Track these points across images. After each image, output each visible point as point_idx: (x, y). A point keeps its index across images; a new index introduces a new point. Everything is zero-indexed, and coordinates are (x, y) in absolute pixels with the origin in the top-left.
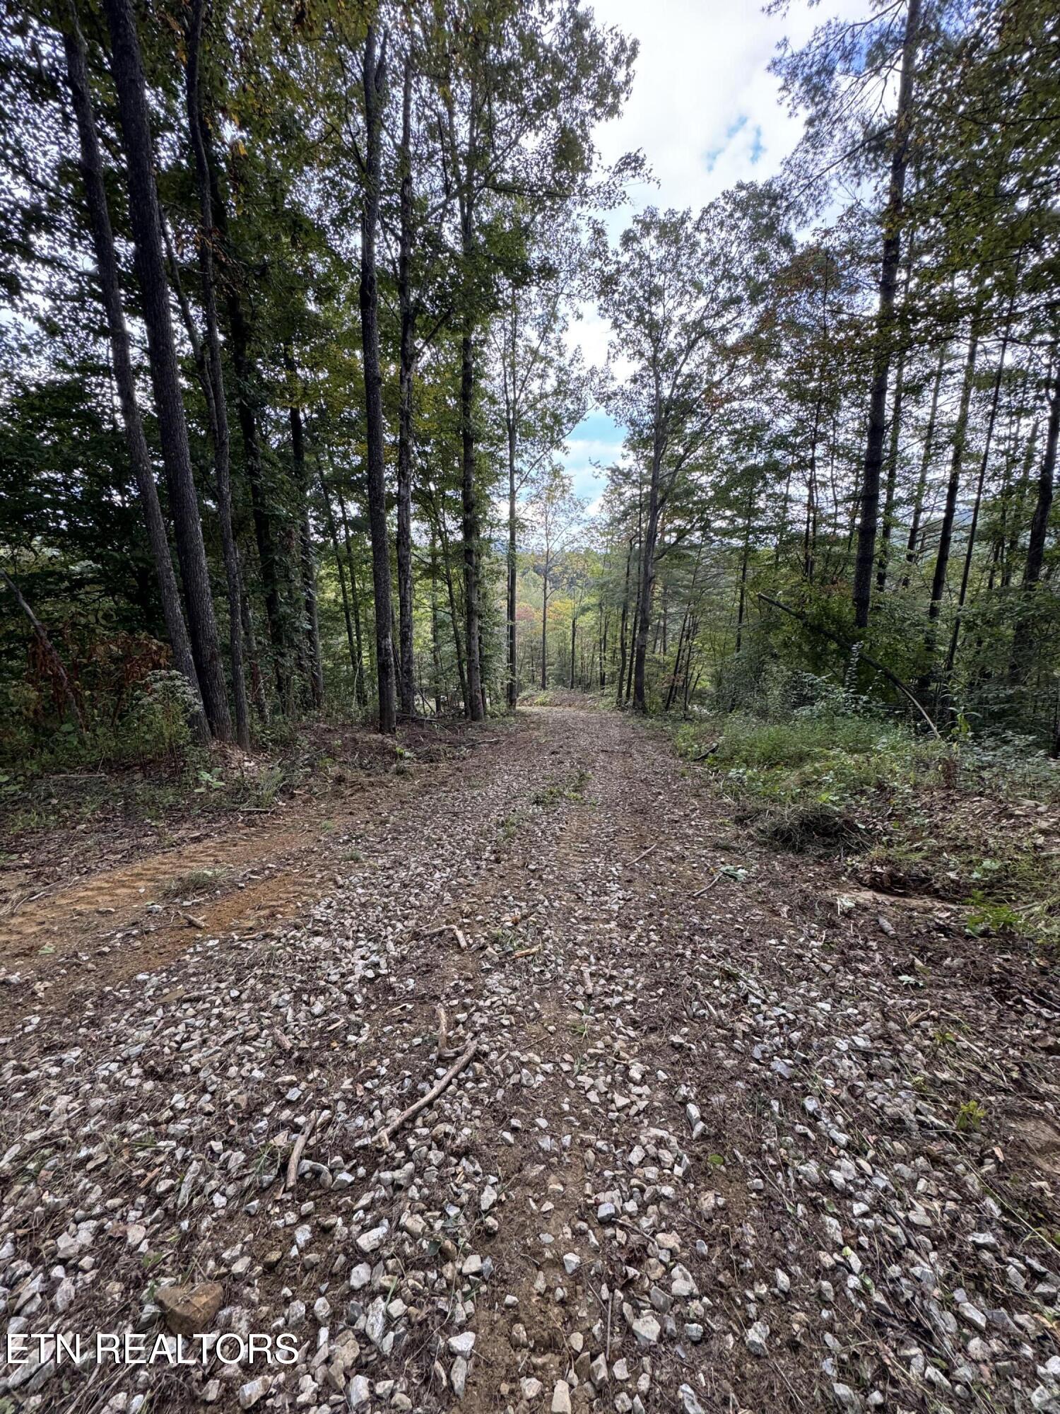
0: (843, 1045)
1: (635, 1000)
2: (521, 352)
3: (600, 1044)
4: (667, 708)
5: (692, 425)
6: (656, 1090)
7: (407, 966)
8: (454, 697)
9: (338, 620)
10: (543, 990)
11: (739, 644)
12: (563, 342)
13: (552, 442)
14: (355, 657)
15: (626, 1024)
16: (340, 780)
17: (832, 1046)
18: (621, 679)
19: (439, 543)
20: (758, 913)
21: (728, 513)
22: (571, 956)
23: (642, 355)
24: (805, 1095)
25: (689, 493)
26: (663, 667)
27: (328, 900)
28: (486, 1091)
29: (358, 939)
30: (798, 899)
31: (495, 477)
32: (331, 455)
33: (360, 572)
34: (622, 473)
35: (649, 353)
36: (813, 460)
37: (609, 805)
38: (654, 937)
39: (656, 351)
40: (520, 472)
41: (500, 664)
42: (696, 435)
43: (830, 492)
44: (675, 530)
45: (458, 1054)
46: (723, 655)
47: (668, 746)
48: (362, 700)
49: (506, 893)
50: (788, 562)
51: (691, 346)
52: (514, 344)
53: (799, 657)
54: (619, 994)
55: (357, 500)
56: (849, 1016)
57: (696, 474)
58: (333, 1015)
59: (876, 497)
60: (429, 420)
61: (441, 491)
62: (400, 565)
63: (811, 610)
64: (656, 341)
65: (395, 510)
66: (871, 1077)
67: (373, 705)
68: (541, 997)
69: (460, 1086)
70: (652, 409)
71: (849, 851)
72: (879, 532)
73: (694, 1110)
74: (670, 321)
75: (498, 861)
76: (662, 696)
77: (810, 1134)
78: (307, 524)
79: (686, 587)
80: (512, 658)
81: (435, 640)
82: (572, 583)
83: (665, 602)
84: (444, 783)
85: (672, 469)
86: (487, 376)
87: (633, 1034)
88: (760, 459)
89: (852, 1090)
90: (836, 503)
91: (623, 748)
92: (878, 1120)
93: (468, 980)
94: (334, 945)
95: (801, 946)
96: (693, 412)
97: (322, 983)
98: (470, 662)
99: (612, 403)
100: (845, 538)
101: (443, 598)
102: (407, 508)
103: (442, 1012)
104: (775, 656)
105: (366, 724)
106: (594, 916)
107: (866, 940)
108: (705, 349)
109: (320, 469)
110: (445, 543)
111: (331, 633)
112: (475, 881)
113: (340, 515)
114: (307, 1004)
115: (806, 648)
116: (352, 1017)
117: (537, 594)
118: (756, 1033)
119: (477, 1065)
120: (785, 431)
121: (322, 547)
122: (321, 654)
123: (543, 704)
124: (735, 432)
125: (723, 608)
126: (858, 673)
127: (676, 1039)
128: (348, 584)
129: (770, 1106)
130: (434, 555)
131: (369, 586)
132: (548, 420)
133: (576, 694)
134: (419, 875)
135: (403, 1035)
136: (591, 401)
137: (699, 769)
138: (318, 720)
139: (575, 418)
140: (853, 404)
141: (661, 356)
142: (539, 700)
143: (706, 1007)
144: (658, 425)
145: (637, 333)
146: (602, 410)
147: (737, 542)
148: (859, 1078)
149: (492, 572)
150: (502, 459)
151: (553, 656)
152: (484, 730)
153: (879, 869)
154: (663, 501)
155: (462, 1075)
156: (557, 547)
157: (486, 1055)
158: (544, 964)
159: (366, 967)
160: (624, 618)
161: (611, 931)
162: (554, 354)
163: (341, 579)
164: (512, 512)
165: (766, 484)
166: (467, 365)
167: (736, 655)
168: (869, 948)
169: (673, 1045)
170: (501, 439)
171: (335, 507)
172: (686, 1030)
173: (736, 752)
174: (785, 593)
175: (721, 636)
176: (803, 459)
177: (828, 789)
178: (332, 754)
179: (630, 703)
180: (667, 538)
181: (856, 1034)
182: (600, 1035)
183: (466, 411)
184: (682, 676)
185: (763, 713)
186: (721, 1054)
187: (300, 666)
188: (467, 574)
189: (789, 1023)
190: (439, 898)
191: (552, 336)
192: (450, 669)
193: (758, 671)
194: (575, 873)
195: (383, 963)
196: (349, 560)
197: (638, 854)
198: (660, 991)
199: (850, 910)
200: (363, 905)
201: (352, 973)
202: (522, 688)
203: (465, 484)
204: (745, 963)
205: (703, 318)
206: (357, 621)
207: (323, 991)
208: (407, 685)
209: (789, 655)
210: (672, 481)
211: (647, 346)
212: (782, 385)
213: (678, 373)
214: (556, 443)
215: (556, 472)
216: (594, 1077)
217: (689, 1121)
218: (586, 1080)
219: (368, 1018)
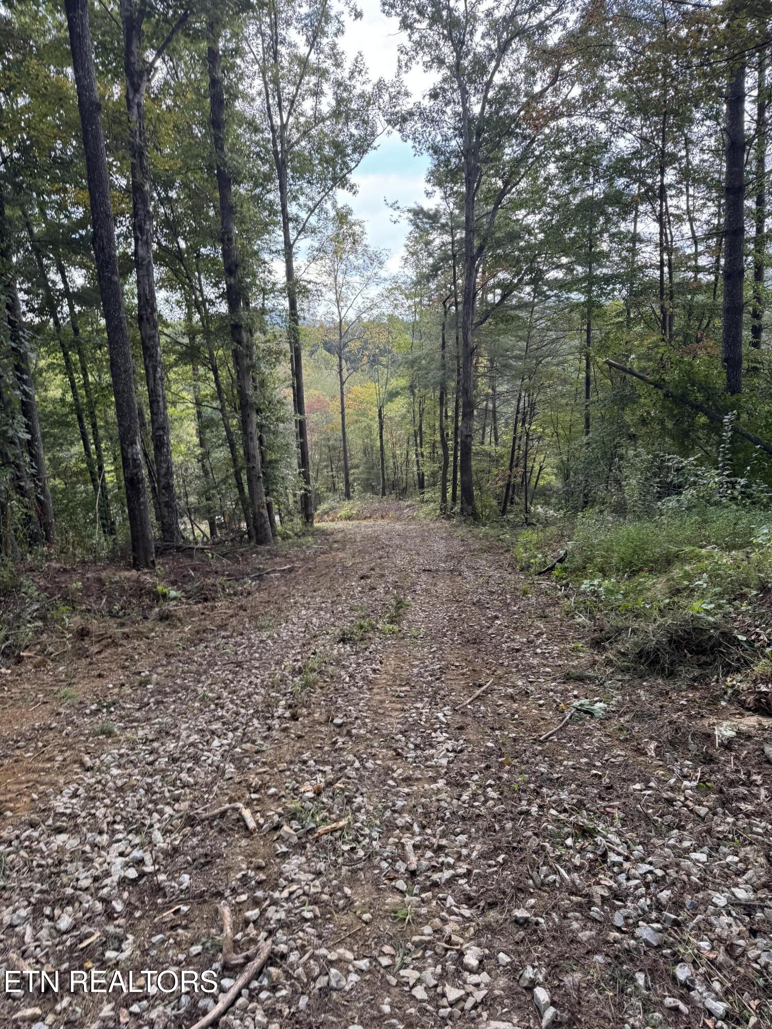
0: (721, 900)
1: (469, 872)
2: (285, 64)
3: (427, 929)
4: (504, 512)
5: (511, 151)
6: (495, 978)
7: (180, 859)
8: (232, 517)
9: (68, 425)
10: (354, 872)
11: (588, 426)
12: (340, 48)
13: (334, 179)
14: (95, 473)
15: (459, 903)
16: (83, 634)
17: (708, 902)
18: (444, 480)
19: (197, 317)
20: (620, 753)
21: (564, 260)
22: (389, 827)
23: (441, 62)
24: (677, 962)
25: (514, 237)
26: (496, 460)
27: (73, 787)
28: (285, 999)
29: (114, 832)
30: (667, 732)
31: (265, 228)
32: (43, 206)
33: (94, 360)
34: (427, 215)
35: (450, 59)
36: (663, 188)
37: (435, 636)
38: (492, 793)
39: (459, 58)
40: (296, 219)
41: (289, 471)
42: (518, 162)
43: (686, 228)
44: (499, 285)
45: (248, 959)
46: (569, 440)
47: (506, 559)
48: (109, 529)
49: (305, 757)
50: (641, 317)
51: (503, 48)
52: (276, 53)
53: (661, 436)
54: (450, 866)
55: (82, 266)
56: (728, 866)
57: (520, 214)
58: (85, 929)
59: (742, 230)
60: (171, 157)
61: (193, 249)
62: (146, 349)
63: (673, 376)
64: (459, 45)
65: (133, 278)
66: (754, 933)
67: (123, 535)
68: (353, 880)
69: (252, 997)
70: (460, 132)
71: (729, 670)
72: (749, 274)
73: (542, 995)
74: (475, 19)
75: (294, 717)
76: (497, 497)
77: (682, 1007)
78: (15, 299)
79: (518, 358)
80: (304, 462)
81: (202, 444)
82: (374, 361)
83: (492, 378)
84: (223, 627)
85: (490, 208)
86: (245, 96)
87: (467, 913)
88: (599, 190)
89: (730, 949)
90: (696, 240)
91: (450, 565)
92: (761, 982)
93: (259, 868)
94: (82, 843)
95: (672, 789)
96: (511, 134)
97: (69, 891)
98: (250, 470)
99: (408, 126)
100: (708, 284)
101: (208, 389)
102: (149, 274)
103: (226, 911)
104: (632, 437)
105: (113, 559)
106: (418, 774)
107: (748, 774)
108: (520, 53)
109: (28, 226)
110: (206, 318)
111: (58, 443)
112: (266, 746)
113: (61, 286)
114: (51, 918)
115: (669, 425)
116: (111, 929)
117: (331, 378)
118: (618, 896)
119: (272, 970)
120: (626, 154)
121: (39, 329)
122: (48, 472)
123: (349, 518)
124: (564, 157)
125: (565, 382)
126: (733, 451)
127: (520, 913)
128: (78, 377)
129: (633, 980)
130: (191, 332)
131: (107, 378)
132: (328, 151)
133: (390, 501)
134: (192, 744)
135: (178, 944)
136: (381, 123)
137: (545, 584)
138: (48, 558)
139: (362, 146)
140: (707, 117)
141: (465, 62)
142: (343, 513)
143: (556, 872)
144: (468, 152)
145: (433, 36)
146: (396, 135)
147: (577, 297)
148: (740, 935)
149: (270, 352)
150: (271, 203)
151: (357, 457)
152: (273, 555)
153: (763, 688)
154: (481, 249)
155: (255, 984)
156: (351, 315)
157: (284, 956)
158: (356, 840)
159: (127, 865)
160: (442, 402)
161: (439, 791)
162: (328, 64)
163: (68, 369)
164: (290, 272)
165: (608, 220)
166: (215, 83)
167: (585, 439)
168: (753, 783)
169: (516, 921)
170: (267, 178)
171: (54, 276)
172: (532, 901)
173: (589, 559)
174: (639, 358)
175: (566, 417)
176: (650, 188)
177: (702, 596)
178: (70, 601)
179: (457, 508)
180: (490, 297)
181: (736, 885)
182: (427, 919)
183: (219, 143)
184: (520, 470)
185: (620, 509)
186: (575, 925)
187: (21, 490)
188: (237, 356)
189: (656, 881)
190: (219, 770)
191: (324, 41)
192: (224, 481)
193: (611, 456)
194: (393, 724)
195: (148, 858)
196: (77, 345)
197: (471, 693)
198: (500, 859)
199: (730, 740)
200: (120, 789)
201: (107, 874)
202: (320, 499)
203: (225, 239)
204: (604, 815)
205: (515, 14)
206: (94, 425)
207: (70, 901)
208: (168, 505)
209: (648, 434)
210: (491, 223)
211: (447, 50)
212: (618, 96)
213: (489, 84)
214: (341, 181)
215: (342, 217)
216: (420, 970)
217: (538, 1008)
218: (410, 974)
219: (131, 928)
